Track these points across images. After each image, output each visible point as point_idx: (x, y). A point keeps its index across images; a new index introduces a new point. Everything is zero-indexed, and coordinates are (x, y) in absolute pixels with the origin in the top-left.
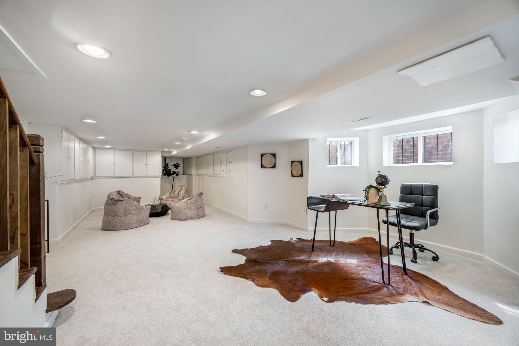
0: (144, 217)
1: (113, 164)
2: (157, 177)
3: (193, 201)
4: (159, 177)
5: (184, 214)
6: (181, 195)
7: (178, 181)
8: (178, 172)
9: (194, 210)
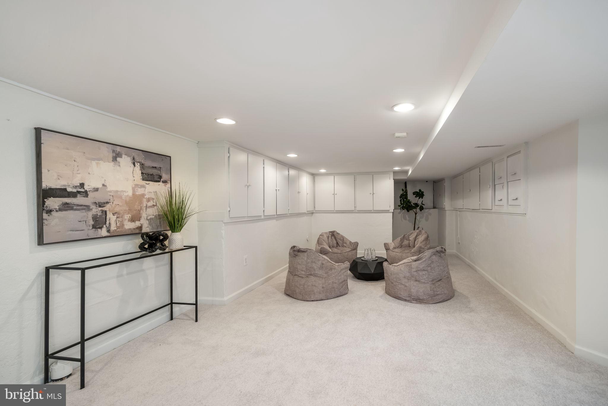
0: (336, 283)
1: (333, 194)
2: (387, 211)
3: (423, 265)
4: (391, 212)
5: (405, 288)
6: (418, 245)
7: (424, 218)
8: (422, 204)
9: (424, 283)
